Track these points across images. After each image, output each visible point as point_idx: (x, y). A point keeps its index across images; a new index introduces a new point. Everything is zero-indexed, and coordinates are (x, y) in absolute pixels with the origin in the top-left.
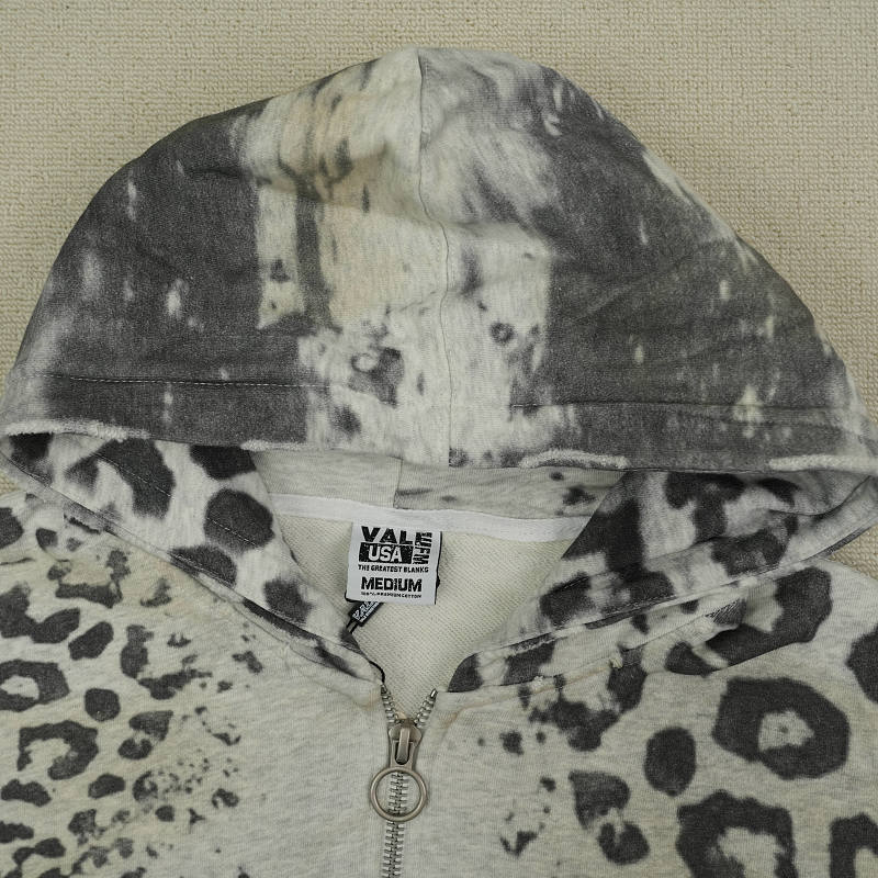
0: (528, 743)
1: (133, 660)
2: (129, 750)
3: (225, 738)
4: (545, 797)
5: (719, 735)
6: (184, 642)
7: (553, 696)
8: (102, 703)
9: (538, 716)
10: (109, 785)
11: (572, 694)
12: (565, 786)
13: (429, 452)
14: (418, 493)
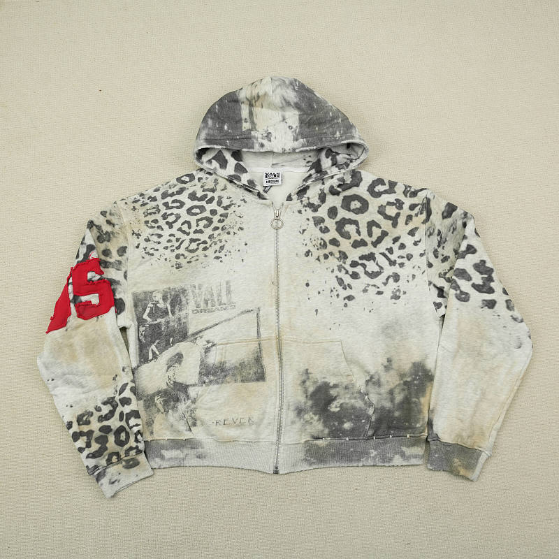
0: (303, 211)
1: (219, 203)
2: (220, 221)
3: (240, 217)
4: (307, 222)
5: (342, 207)
6: (230, 198)
7: (307, 202)
8: (213, 212)
9: (305, 206)
10: (216, 228)
11: (311, 201)
12: (311, 220)
13: (278, 149)
14: (277, 164)
